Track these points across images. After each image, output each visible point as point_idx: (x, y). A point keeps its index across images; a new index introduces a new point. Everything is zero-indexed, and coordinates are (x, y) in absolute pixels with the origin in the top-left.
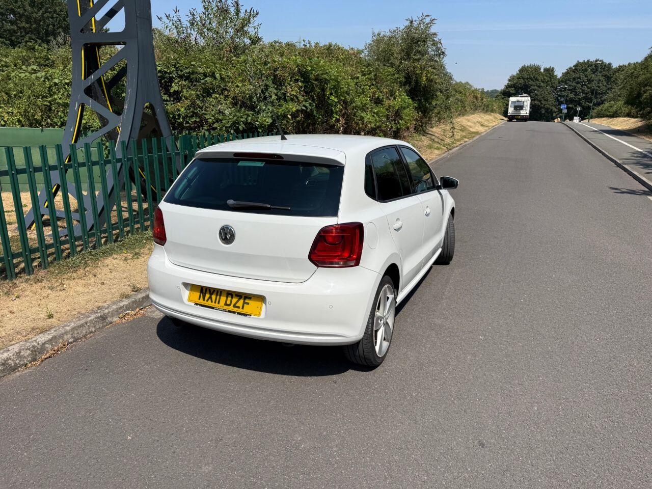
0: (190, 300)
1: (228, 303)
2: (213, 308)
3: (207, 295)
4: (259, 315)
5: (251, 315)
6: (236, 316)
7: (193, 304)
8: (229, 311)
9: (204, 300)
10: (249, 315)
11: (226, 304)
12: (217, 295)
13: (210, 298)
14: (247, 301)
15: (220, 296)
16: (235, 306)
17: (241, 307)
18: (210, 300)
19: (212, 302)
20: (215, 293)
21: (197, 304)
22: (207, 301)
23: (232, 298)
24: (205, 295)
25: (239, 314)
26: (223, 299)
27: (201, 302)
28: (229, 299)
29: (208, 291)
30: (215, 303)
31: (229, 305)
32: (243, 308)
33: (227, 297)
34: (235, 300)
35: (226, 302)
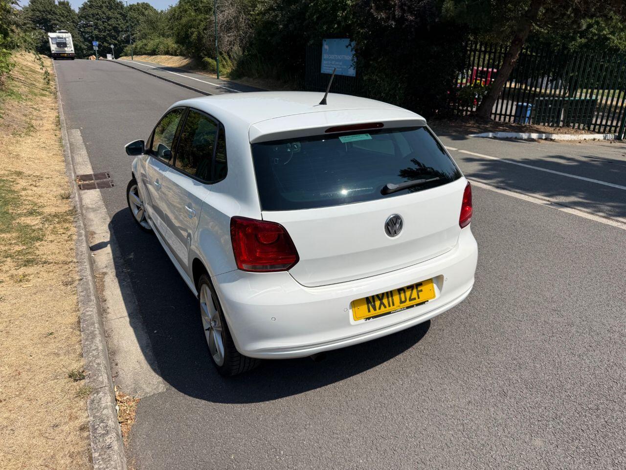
0: (356, 318)
1: (403, 299)
2: (389, 313)
3: (376, 303)
4: (434, 296)
5: (428, 301)
6: (416, 308)
7: (363, 321)
8: (408, 308)
9: (375, 309)
10: (426, 302)
11: (401, 302)
12: (388, 297)
13: (382, 303)
14: (419, 289)
15: (392, 296)
16: (411, 300)
17: (417, 298)
18: (382, 306)
19: (385, 307)
20: (385, 296)
21: (369, 318)
22: (380, 309)
23: (405, 292)
24: (375, 305)
25: (418, 305)
26: (396, 298)
27: (373, 313)
28: (402, 295)
29: (376, 299)
30: (389, 306)
31: (405, 301)
32: (419, 298)
33: (400, 294)
34: (408, 293)
35: (401, 300)
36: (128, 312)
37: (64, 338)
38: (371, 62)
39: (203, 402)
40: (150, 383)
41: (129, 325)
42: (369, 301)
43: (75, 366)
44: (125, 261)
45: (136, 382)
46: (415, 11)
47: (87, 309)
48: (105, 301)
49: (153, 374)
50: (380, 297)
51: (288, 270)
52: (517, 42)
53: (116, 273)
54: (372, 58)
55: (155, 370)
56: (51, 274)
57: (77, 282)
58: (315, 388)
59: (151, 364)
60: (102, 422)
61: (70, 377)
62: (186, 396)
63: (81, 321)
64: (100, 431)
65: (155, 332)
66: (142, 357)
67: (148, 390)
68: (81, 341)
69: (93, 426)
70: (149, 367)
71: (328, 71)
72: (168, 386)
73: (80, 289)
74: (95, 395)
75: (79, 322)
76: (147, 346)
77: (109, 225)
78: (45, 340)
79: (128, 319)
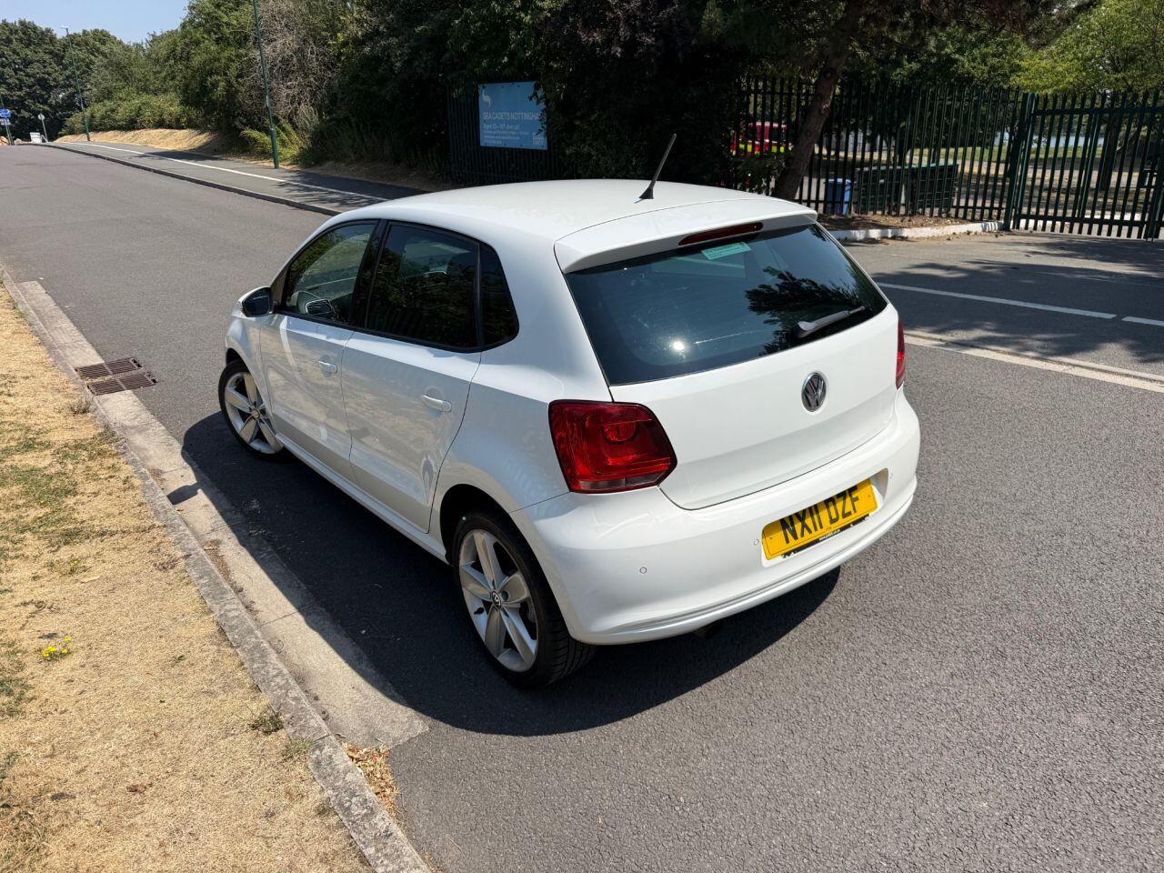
0: (770, 556)
1: (834, 516)
2: (817, 541)
3: (796, 527)
4: (876, 507)
5: (868, 515)
6: (853, 529)
7: (780, 559)
8: (843, 529)
9: (795, 537)
10: (865, 516)
11: (833, 521)
12: (812, 515)
13: (804, 526)
14: (854, 497)
15: (817, 512)
16: (845, 515)
17: (853, 512)
18: (806, 531)
20: (808, 513)
21: (788, 554)
22: (802, 535)
23: (834, 504)
24: (794, 530)
25: (855, 523)
26: (824, 514)
27: (794, 544)
28: (832, 510)
29: (795, 519)
30: (816, 529)
31: (836, 520)
32: (855, 512)
33: (828, 507)
34: (839, 505)
35: (831, 518)
36: (294, 606)
37: (208, 662)
38: (577, 123)
39: (506, 738)
40: (393, 722)
41: (307, 627)
42: (785, 524)
43: (256, 708)
44: (246, 516)
45: (368, 724)
46: (653, 28)
47: (228, 607)
48: (241, 590)
49: (393, 704)
50: (801, 515)
51: (658, 483)
52: (829, 75)
53: (239, 538)
54: (579, 114)
55: (392, 698)
56: (125, 553)
57: (182, 562)
58: (692, 687)
59: (382, 689)
60: (353, 794)
61: (254, 727)
62: (470, 733)
63: (226, 629)
64: (357, 811)
65: (364, 632)
66: (358, 680)
67: (396, 733)
68: (242, 664)
69: (341, 805)
70: (379, 695)
71: (494, 142)
72: (430, 721)
73: (194, 574)
74: (318, 752)
75: (222, 631)
76: (360, 659)
77: (182, 454)
78: (175, 671)
79: (300, 617)
